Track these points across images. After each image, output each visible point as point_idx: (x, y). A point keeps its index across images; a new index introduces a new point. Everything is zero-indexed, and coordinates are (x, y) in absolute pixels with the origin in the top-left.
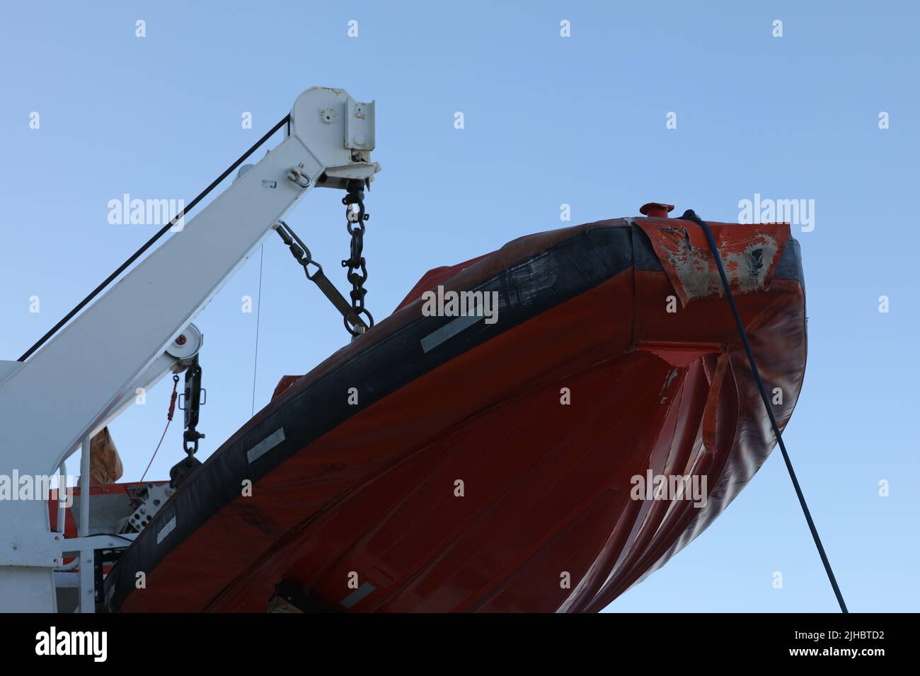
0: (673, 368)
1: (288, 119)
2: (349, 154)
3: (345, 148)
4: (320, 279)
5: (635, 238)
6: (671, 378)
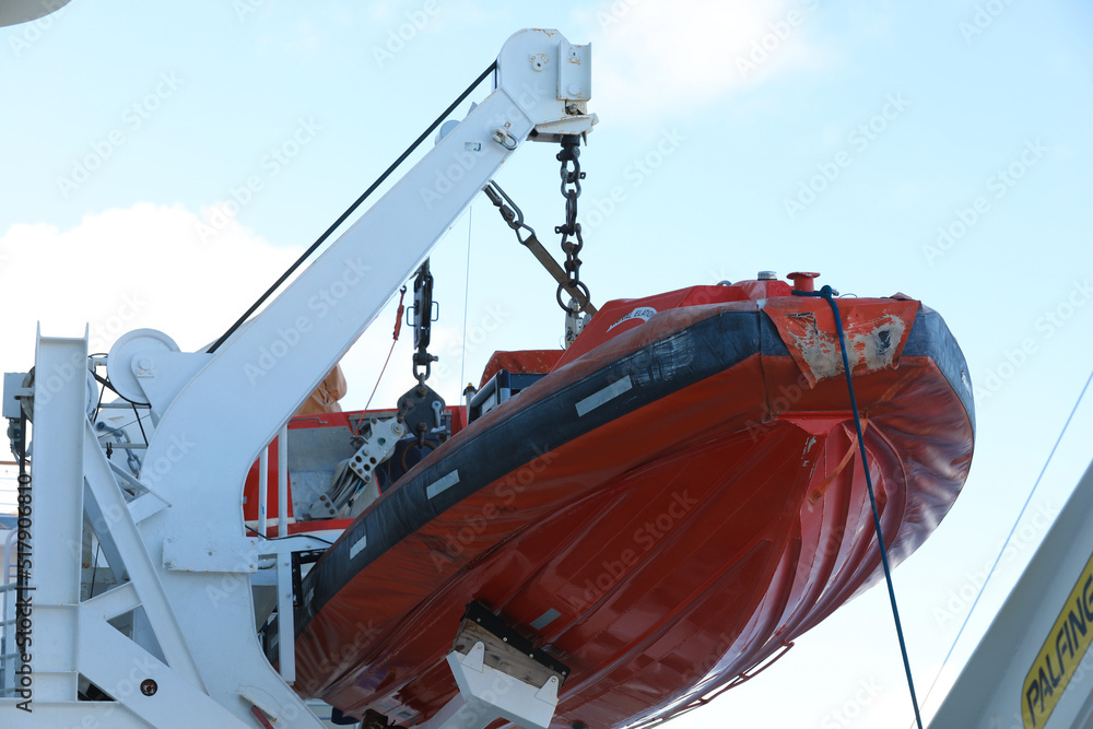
0: (811, 436)
1: (494, 66)
2: (562, 105)
3: (557, 98)
4: (532, 243)
5: (764, 325)
6: (810, 445)
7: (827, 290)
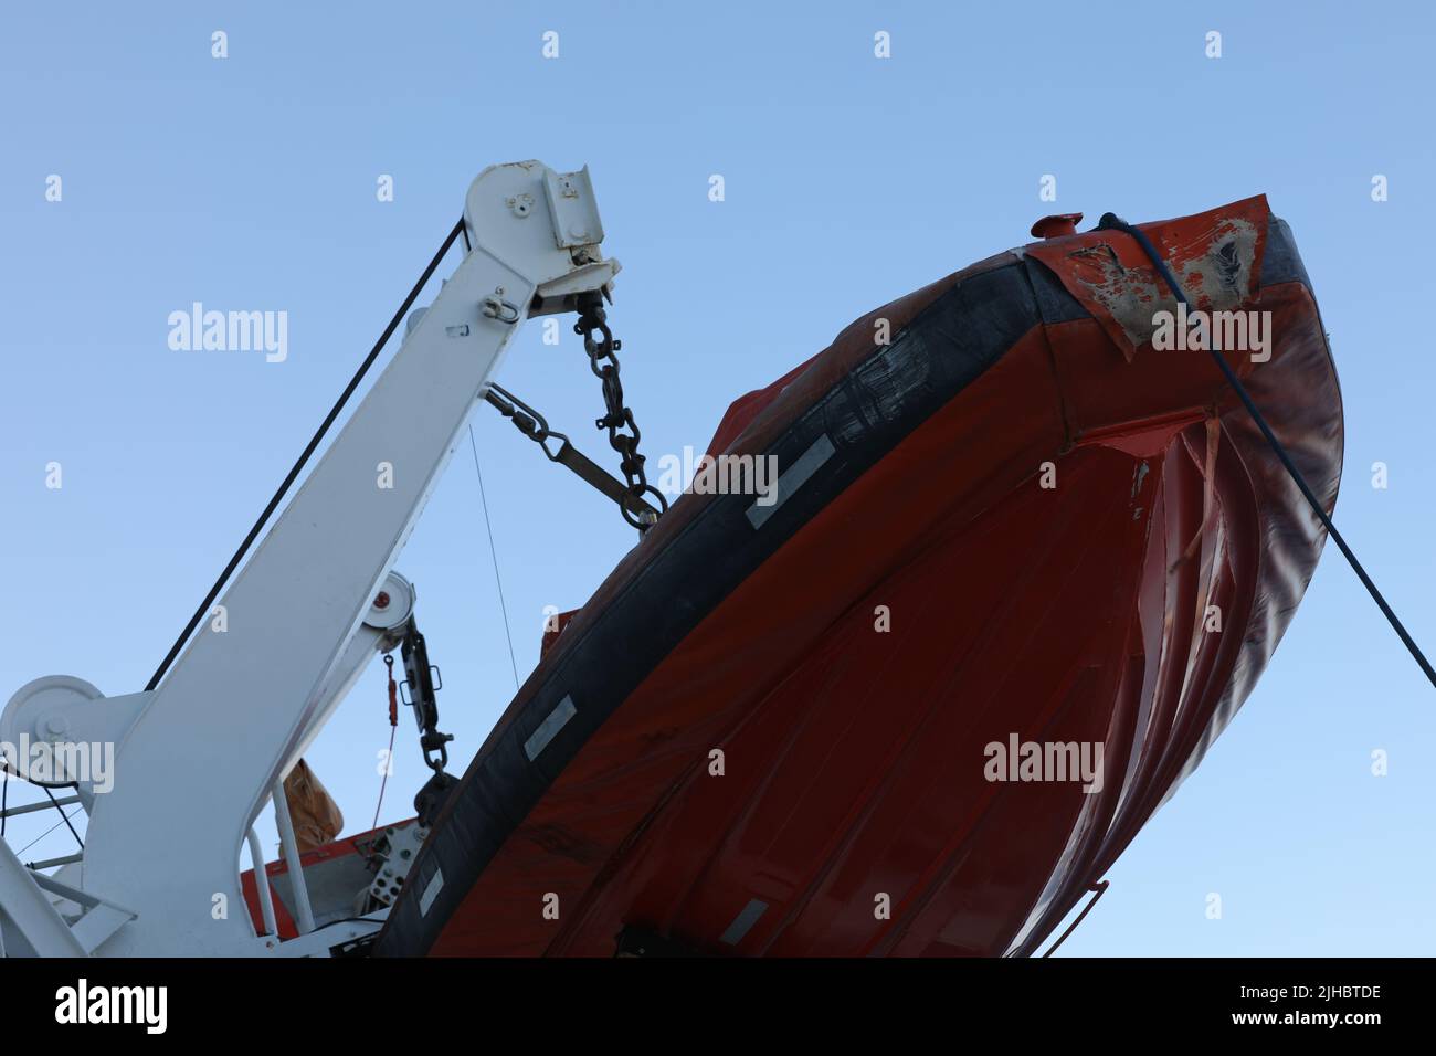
0: (1139, 461)
1: (462, 226)
2: (567, 255)
3: (559, 248)
4: (569, 456)
6: (1141, 476)
7: (1109, 221)
